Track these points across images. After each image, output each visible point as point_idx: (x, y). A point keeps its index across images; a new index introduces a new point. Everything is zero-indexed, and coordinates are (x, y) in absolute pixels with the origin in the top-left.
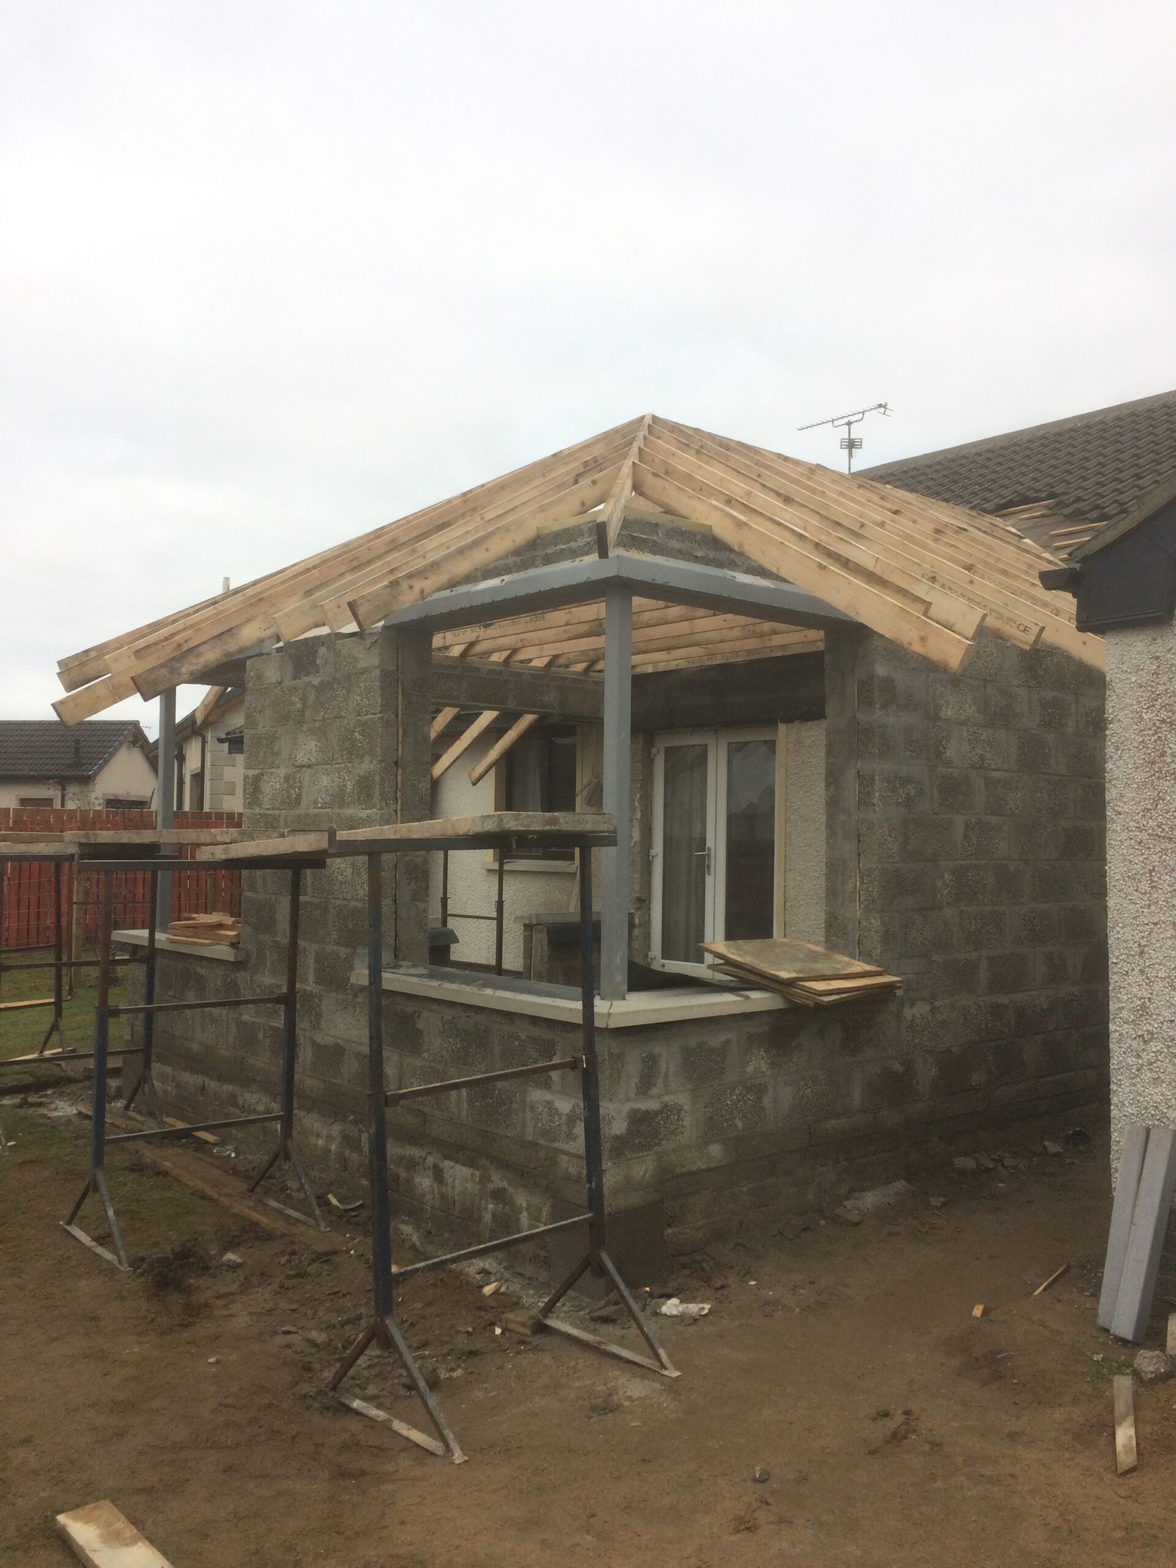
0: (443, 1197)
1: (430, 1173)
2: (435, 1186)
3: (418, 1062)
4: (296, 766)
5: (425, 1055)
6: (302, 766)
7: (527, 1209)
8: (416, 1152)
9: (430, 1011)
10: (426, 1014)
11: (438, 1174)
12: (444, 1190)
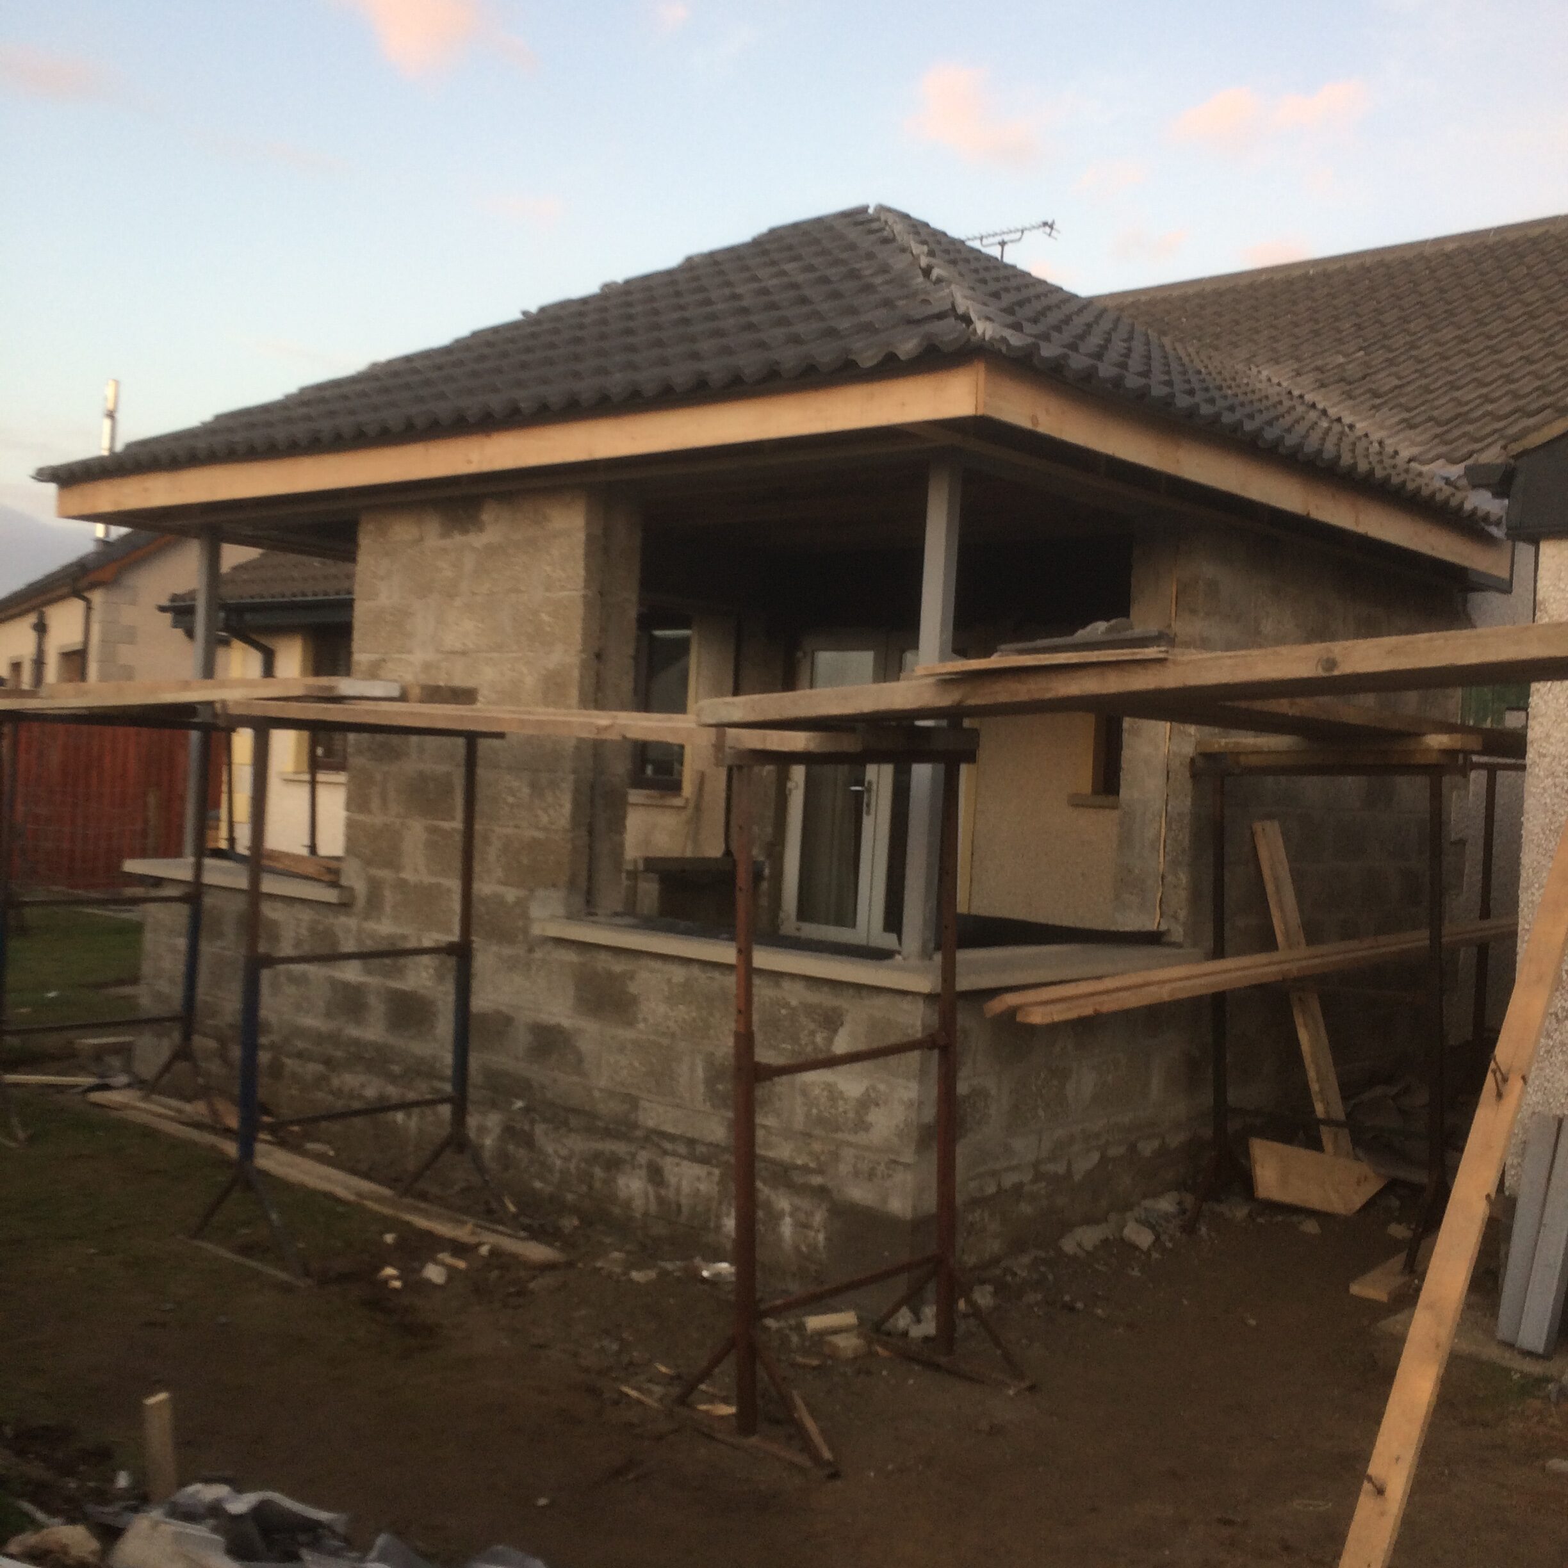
0: (661, 1201)
1: (643, 1173)
2: (651, 1190)
3: (628, 1034)
4: (442, 652)
5: (641, 1026)
6: (453, 653)
7: (792, 1215)
8: (620, 1148)
9: (652, 971)
10: (644, 975)
11: (656, 1175)
12: (663, 1192)
